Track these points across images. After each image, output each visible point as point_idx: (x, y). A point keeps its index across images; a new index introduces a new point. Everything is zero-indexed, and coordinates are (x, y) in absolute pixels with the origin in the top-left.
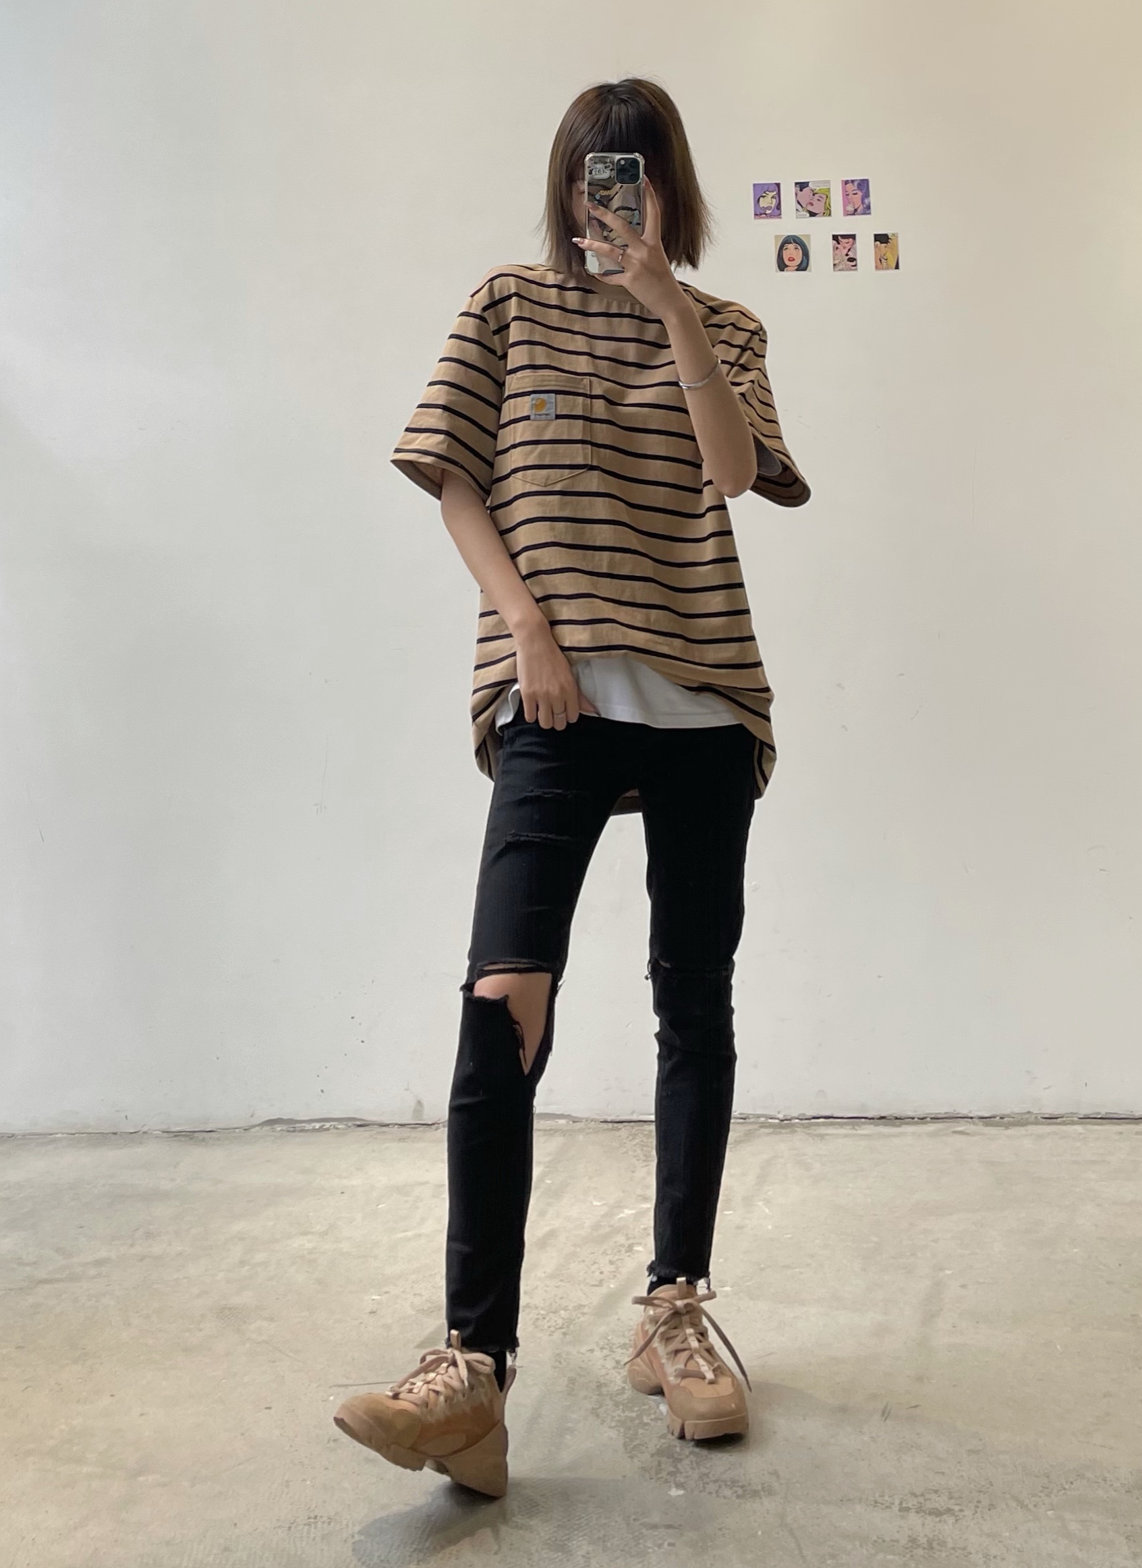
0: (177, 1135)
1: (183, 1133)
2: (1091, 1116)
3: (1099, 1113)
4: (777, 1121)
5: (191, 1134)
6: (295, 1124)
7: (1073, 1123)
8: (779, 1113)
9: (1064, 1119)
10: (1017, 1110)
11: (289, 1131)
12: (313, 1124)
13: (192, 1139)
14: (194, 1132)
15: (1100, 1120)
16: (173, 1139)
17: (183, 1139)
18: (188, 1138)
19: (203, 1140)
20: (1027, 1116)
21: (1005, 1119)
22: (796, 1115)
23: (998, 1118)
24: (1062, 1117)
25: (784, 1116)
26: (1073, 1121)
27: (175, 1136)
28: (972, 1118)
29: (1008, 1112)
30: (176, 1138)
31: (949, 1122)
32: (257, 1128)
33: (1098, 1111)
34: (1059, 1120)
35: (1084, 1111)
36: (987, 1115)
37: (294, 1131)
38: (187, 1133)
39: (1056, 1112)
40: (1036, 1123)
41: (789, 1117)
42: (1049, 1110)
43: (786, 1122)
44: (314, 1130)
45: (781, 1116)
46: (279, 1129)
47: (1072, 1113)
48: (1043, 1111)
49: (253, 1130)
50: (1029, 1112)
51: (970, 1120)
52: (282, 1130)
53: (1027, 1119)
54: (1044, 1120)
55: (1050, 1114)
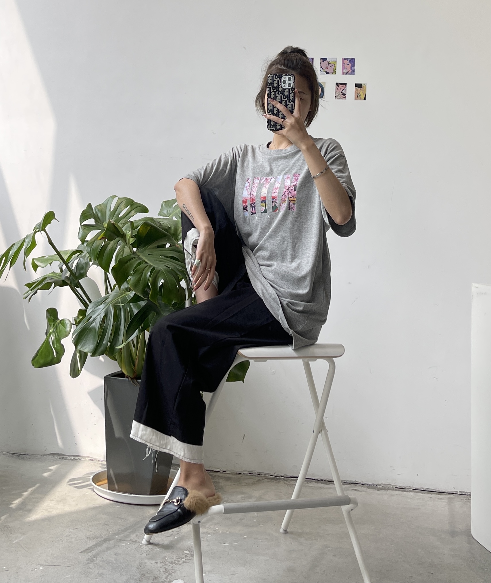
0: (13, 454)
1: (16, 454)
2: (419, 489)
3: (423, 488)
4: (274, 477)
5: (19, 455)
6: (63, 456)
7: (410, 491)
8: (275, 473)
9: (406, 489)
10: (383, 483)
11: (60, 459)
12: (71, 457)
13: (19, 457)
14: (21, 454)
15: (423, 491)
16: (11, 456)
17: (15, 456)
18: (17, 456)
19: (23, 458)
20: (389, 486)
21: (378, 486)
22: (283, 475)
23: (375, 485)
24: (405, 488)
25: (277, 475)
26: (410, 490)
27: (12, 455)
28: (363, 484)
29: (380, 483)
30: (13, 456)
31: (352, 485)
32: (47, 456)
33: (423, 487)
34: (403, 489)
35: (415, 487)
36: (369, 484)
37: (63, 459)
38: (17, 454)
39: (402, 486)
40: (392, 489)
41: (279, 476)
42: (399, 485)
43: (277, 477)
44: (71, 459)
45: (276, 475)
46: (57, 457)
47: (410, 487)
48: (396, 485)
49: (45, 456)
50: (390, 484)
51: (362, 485)
52: (57, 458)
53: (389, 487)
54: (396, 489)
55: (399, 486)
